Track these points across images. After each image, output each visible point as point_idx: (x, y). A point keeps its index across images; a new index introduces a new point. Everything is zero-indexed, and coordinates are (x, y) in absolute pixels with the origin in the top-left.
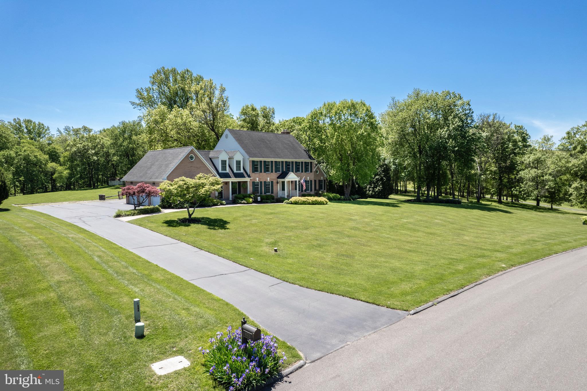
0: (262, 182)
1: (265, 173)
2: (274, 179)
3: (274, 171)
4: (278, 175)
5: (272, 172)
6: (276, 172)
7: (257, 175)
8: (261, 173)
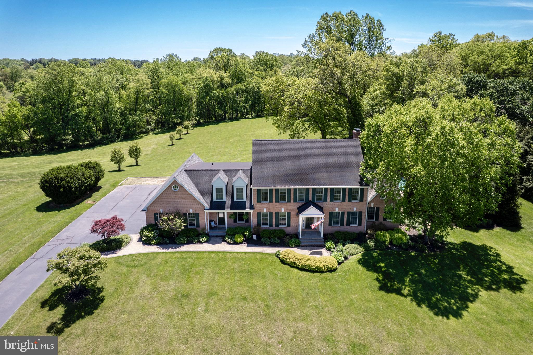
0: (272, 213)
1: (278, 203)
2: (292, 210)
3: (292, 201)
4: (300, 205)
5: (289, 201)
6: (295, 201)
7: (265, 205)
8: (270, 203)
